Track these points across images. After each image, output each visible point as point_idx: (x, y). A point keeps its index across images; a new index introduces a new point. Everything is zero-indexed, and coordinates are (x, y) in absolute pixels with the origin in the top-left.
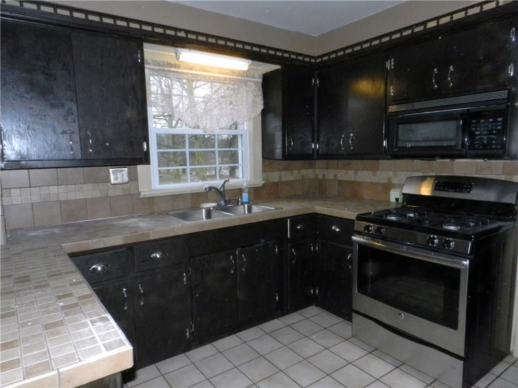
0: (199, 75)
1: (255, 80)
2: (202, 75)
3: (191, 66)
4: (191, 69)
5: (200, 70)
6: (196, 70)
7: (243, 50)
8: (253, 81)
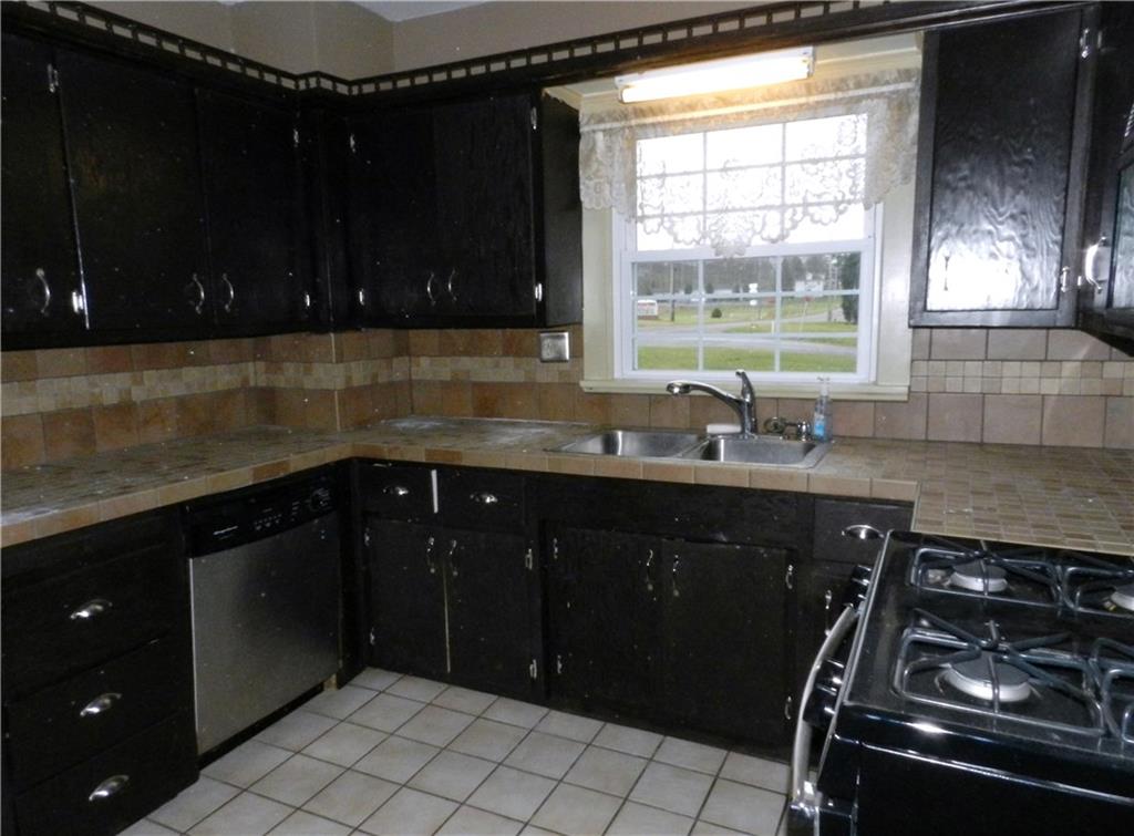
0: (713, 117)
1: (885, 89)
2: (720, 116)
3: (687, 102)
4: (692, 107)
5: (715, 105)
6: (705, 108)
7: (770, 27)
8: (879, 96)
